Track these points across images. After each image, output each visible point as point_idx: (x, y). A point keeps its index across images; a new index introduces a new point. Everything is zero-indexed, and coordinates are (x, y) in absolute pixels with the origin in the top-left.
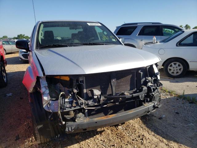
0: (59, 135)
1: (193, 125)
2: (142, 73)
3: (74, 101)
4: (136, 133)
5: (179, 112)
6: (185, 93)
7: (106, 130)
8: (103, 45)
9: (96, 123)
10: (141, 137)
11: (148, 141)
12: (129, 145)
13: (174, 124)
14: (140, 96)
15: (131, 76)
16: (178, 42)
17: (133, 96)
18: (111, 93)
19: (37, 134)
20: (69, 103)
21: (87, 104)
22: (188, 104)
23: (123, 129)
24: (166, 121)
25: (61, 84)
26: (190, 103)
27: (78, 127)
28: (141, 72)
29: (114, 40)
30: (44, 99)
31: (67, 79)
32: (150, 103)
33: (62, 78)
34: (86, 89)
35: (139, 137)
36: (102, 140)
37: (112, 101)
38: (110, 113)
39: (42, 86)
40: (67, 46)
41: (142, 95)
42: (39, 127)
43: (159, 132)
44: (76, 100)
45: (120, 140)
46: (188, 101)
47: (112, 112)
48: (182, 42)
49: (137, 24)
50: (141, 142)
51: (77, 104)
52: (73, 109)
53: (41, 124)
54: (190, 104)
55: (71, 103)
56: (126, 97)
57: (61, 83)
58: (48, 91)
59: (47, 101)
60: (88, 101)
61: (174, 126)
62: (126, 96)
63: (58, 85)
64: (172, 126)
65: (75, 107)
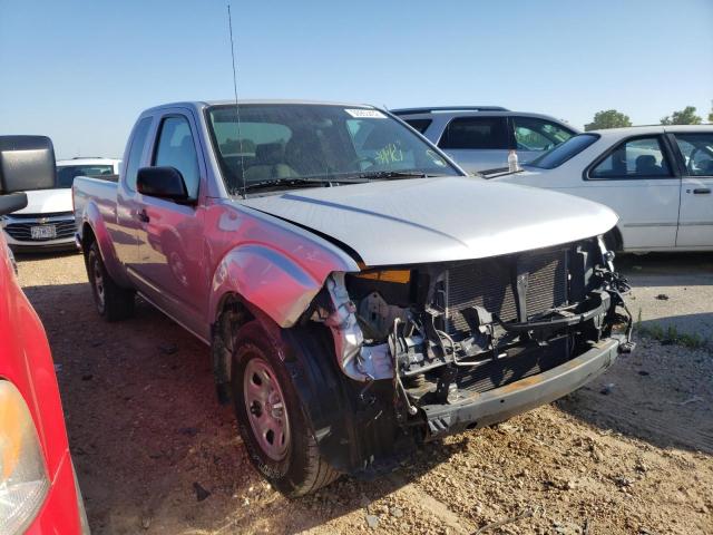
0: (372, 458)
1: (701, 399)
2: (585, 254)
3: (432, 344)
4: (562, 435)
5: (647, 371)
6: (644, 319)
7: (471, 437)
8: (423, 177)
9: (502, 401)
10: (584, 445)
11: (608, 452)
12: (563, 468)
13: (651, 403)
14: (596, 319)
15: (555, 264)
16: (586, 169)
17: (583, 317)
18: (514, 316)
19: (311, 459)
20: (417, 351)
21: (461, 353)
22: (657, 348)
23: (519, 431)
24: (624, 396)
25: (381, 295)
26: (664, 344)
27: (458, 418)
28: (582, 250)
29: (439, 163)
30: (346, 341)
31: (404, 277)
32: (608, 340)
33: (386, 277)
34: (450, 306)
35: (579, 445)
36: (477, 467)
37: (517, 340)
38: (506, 377)
39: (337, 303)
40: (328, 186)
41: (598, 315)
42: (322, 434)
43: (623, 428)
44: (436, 339)
45: (529, 460)
46: (657, 338)
47: (510, 374)
48: (599, 169)
49: (428, 111)
50: (592, 456)
51: (439, 351)
52: (428, 367)
53: (325, 426)
54: (665, 348)
55: (422, 348)
56: (567, 323)
57: (380, 292)
58: (353, 319)
59: (353, 348)
60: (463, 342)
61: (652, 407)
62: (566, 320)
63: (371, 298)
64: (650, 409)
65: (431, 361)
